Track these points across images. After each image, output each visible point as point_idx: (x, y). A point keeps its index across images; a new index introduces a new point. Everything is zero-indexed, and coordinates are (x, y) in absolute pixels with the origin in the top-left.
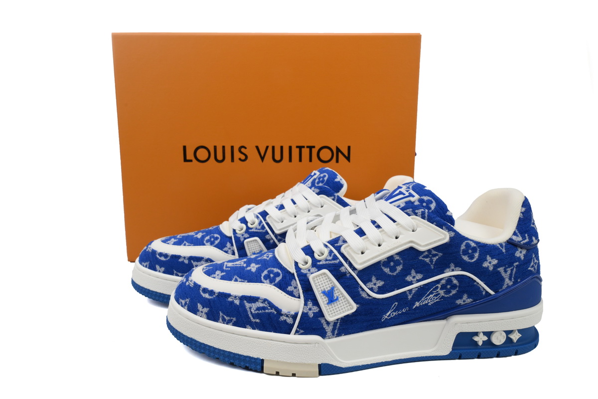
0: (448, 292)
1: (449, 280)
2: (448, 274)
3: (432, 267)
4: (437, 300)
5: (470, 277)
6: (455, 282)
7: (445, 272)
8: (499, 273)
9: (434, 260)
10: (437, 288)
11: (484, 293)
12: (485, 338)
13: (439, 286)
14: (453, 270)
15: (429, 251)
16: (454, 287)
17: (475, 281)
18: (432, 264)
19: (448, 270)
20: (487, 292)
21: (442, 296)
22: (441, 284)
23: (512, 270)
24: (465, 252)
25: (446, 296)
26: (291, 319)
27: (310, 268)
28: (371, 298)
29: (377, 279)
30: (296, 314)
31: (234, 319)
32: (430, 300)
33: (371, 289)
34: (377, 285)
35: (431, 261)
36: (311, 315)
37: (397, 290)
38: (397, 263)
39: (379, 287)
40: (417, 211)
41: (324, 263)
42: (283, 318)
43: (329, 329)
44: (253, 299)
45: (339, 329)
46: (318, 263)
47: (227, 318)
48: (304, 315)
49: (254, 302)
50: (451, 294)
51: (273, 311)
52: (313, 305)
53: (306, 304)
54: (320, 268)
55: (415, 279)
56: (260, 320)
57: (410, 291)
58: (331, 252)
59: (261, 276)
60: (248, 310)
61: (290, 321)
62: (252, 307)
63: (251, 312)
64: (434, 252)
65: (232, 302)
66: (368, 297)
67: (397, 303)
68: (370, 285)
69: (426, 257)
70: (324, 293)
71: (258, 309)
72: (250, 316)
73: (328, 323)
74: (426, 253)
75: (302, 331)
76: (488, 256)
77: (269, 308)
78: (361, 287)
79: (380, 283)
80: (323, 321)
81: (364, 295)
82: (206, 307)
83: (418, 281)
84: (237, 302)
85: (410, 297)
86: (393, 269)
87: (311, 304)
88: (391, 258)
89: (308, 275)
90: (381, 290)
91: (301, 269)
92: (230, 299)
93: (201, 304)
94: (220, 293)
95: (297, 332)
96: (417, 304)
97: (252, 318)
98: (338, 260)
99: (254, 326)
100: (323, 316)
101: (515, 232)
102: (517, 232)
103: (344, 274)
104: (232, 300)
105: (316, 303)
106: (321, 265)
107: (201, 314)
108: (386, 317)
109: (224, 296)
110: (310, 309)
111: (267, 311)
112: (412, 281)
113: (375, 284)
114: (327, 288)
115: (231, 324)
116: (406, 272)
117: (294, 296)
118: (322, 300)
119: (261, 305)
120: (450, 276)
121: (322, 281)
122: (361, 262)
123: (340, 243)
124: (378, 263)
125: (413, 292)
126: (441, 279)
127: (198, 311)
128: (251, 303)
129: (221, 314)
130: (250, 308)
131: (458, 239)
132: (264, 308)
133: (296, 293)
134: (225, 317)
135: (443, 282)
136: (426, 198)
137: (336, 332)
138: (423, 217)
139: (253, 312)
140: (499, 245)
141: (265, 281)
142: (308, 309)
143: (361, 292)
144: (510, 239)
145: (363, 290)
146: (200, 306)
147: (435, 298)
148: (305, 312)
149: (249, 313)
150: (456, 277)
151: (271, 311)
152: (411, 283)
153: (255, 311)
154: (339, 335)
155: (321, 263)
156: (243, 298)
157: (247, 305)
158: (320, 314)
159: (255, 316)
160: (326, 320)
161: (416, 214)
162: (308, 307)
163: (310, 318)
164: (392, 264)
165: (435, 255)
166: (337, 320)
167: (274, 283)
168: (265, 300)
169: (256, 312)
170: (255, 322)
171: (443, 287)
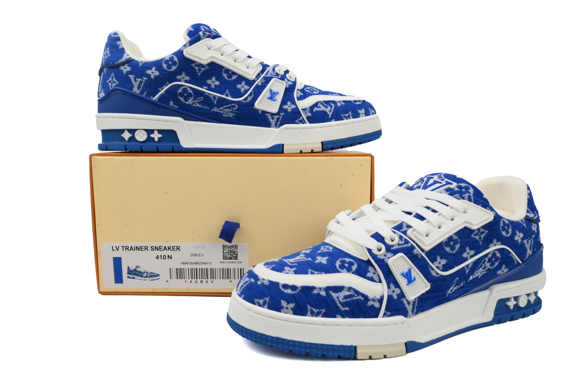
0: (493, 264)
1: (494, 254)
2: (492, 249)
3: (481, 243)
4: (485, 272)
5: (507, 250)
6: (498, 255)
7: (490, 246)
8: (524, 244)
9: (482, 237)
10: (485, 261)
11: (516, 263)
12: (515, 303)
13: (487, 259)
14: (495, 245)
15: (479, 229)
16: (497, 259)
17: (510, 253)
18: (480, 241)
19: (491, 245)
20: (518, 262)
21: (489, 268)
22: (488, 257)
23: (531, 241)
24: (504, 229)
25: (491, 268)
26: (378, 303)
27: (386, 254)
28: (439, 276)
29: (441, 258)
30: (382, 298)
31: (323, 311)
32: (479, 273)
33: (438, 267)
34: (442, 264)
35: (480, 238)
36: (395, 297)
37: (457, 266)
38: (456, 242)
39: (443, 265)
40: (463, 196)
41: (398, 247)
42: (370, 303)
43: (409, 308)
44: (338, 289)
45: (417, 307)
46: (392, 248)
47: (316, 311)
48: (390, 297)
49: (340, 291)
50: (495, 266)
51: (360, 297)
52: (395, 288)
53: (389, 287)
54: (395, 252)
55: (469, 256)
56: (349, 307)
57: (467, 266)
58: (401, 238)
59: (336, 267)
60: (336, 299)
61: (377, 305)
62: (339, 297)
63: (339, 301)
64: (482, 230)
65: (318, 294)
66: (436, 275)
67: (457, 278)
68: (437, 263)
69: (476, 235)
70: (403, 275)
71: (346, 297)
72: (339, 305)
73: (409, 303)
74: (477, 232)
75: (389, 313)
76: (517, 231)
77: (356, 295)
78: (431, 267)
79: (444, 262)
80: (405, 302)
81: (434, 274)
82: (292, 303)
83: (472, 257)
84: (323, 293)
85: (467, 271)
86: (453, 248)
87: (393, 287)
88: (450, 239)
89: (386, 260)
90: (445, 268)
91: (376, 255)
92: (315, 292)
93: (285, 300)
94: (303, 288)
95: (385, 314)
96: (471, 278)
97: (341, 307)
98: (410, 244)
99: (344, 315)
100: (404, 296)
101: (527, 210)
102: (529, 210)
103: (417, 255)
104: (317, 292)
105: (397, 285)
106: (395, 249)
107: (286, 310)
108: (449, 292)
109: (307, 290)
110: (393, 291)
111: (354, 298)
112: (467, 257)
113: (440, 263)
114: (406, 271)
115: (321, 315)
116: (462, 250)
117: (374, 281)
118: (402, 281)
119: (348, 293)
120: (495, 250)
121: (399, 264)
122: (428, 244)
123: (404, 228)
124: (441, 243)
125: (470, 266)
126: (488, 253)
127: (283, 308)
128: (337, 293)
129: (309, 307)
130: (338, 298)
131: (497, 218)
132: (350, 296)
133: (376, 278)
134: (314, 309)
135: (490, 255)
136: (463, 185)
137: (415, 311)
138: (470, 200)
139: (341, 301)
140: (521, 222)
141: (341, 271)
142: (391, 291)
143: (431, 271)
144: (527, 216)
145: (433, 269)
146: (284, 303)
147: (483, 270)
148: (390, 294)
149: (338, 302)
150: (498, 250)
151: (358, 297)
152: (466, 260)
153: (343, 299)
154: (417, 313)
155: (394, 248)
156: (328, 289)
157: (334, 295)
158: (402, 295)
159: (343, 305)
160: (407, 300)
161: (463, 198)
162: (392, 289)
163: (395, 300)
164: (452, 243)
165: (482, 233)
166: (415, 299)
167: (351, 272)
168: (350, 289)
169: (344, 301)
170: (345, 310)
171: (490, 260)
